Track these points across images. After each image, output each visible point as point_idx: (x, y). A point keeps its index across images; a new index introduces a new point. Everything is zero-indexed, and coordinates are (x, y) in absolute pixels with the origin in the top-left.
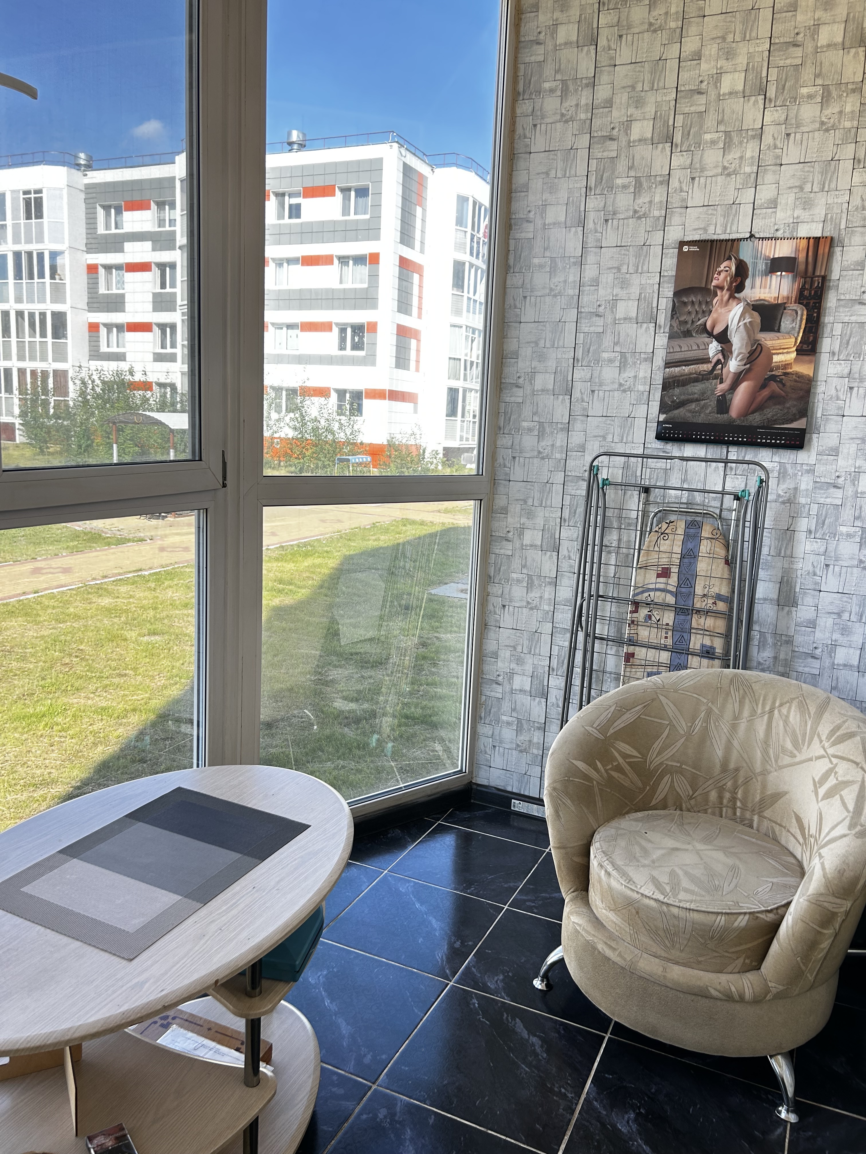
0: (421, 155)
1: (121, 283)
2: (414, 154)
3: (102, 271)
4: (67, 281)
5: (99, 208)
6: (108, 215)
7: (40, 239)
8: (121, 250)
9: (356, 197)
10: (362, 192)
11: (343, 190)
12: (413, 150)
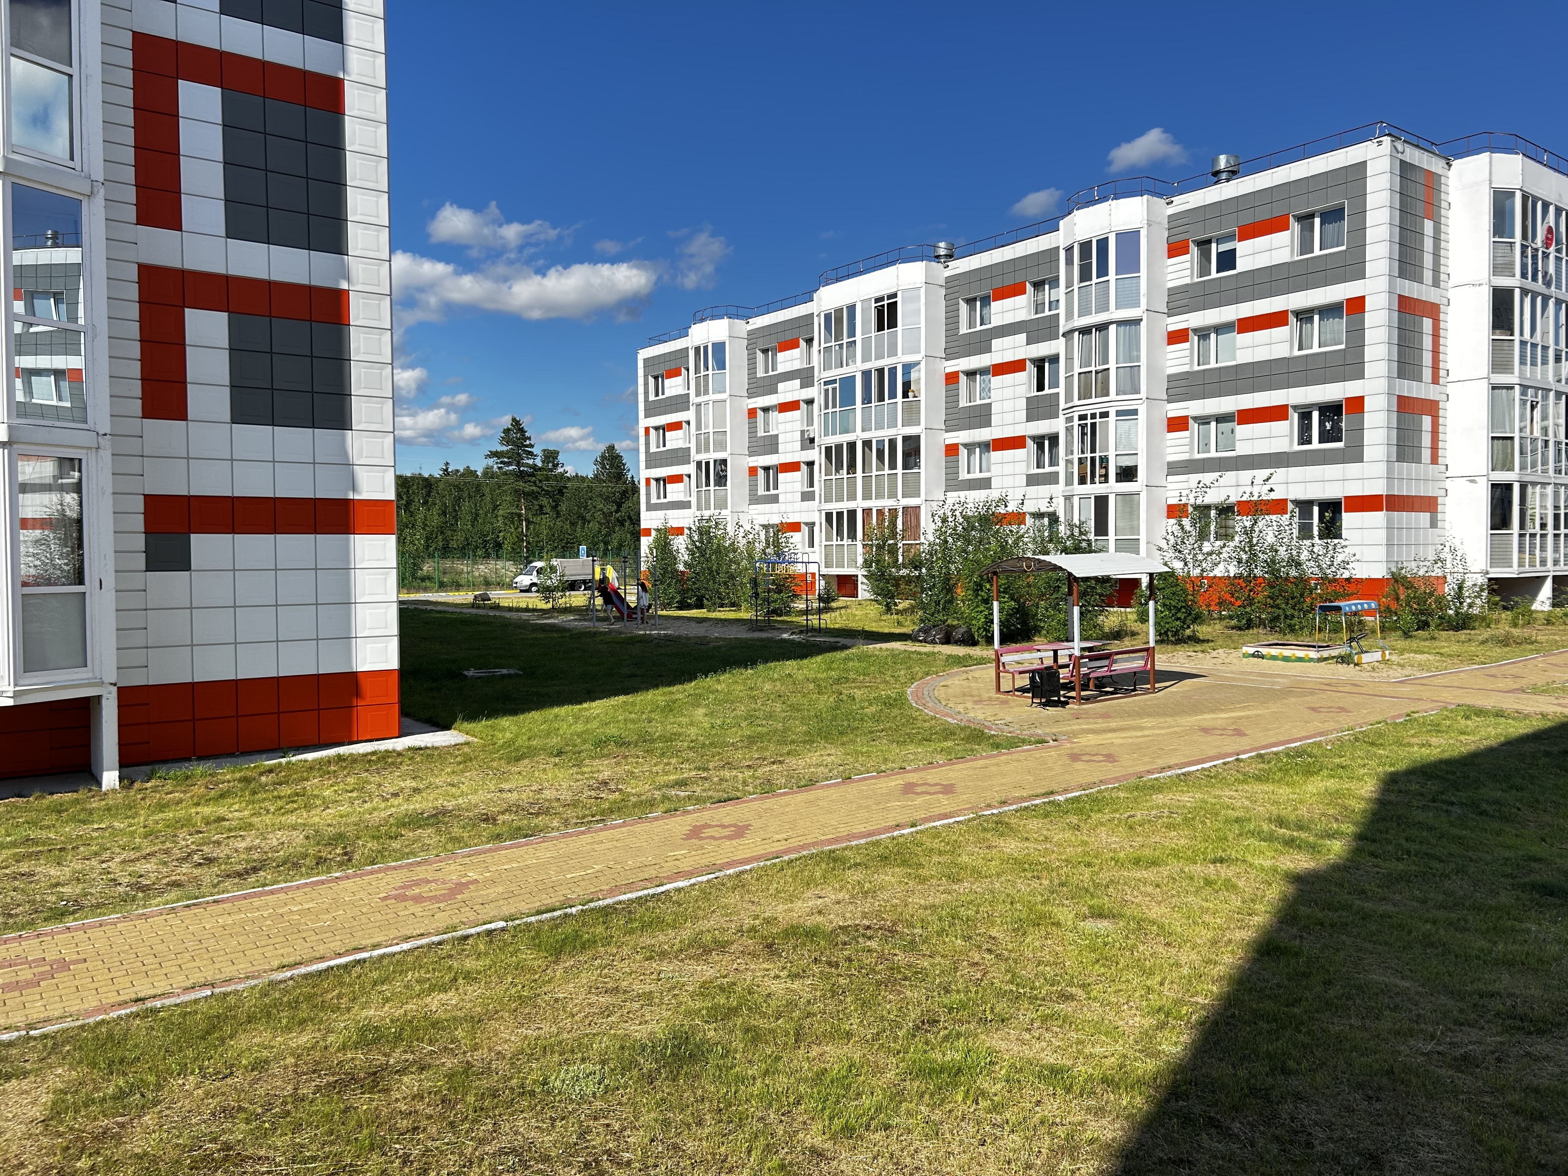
0: (1427, 145)
1: (986, 391)
2: (1417, 146)
3: (963, 379)
4: (922, 398)
5: (961, 302)
6: (972, 309)
7: (893, 353)
8: (989, 350)
9: (1322, 224)
10: (1332, 216)
11: (1299, 219)
12: (1414, 140)
